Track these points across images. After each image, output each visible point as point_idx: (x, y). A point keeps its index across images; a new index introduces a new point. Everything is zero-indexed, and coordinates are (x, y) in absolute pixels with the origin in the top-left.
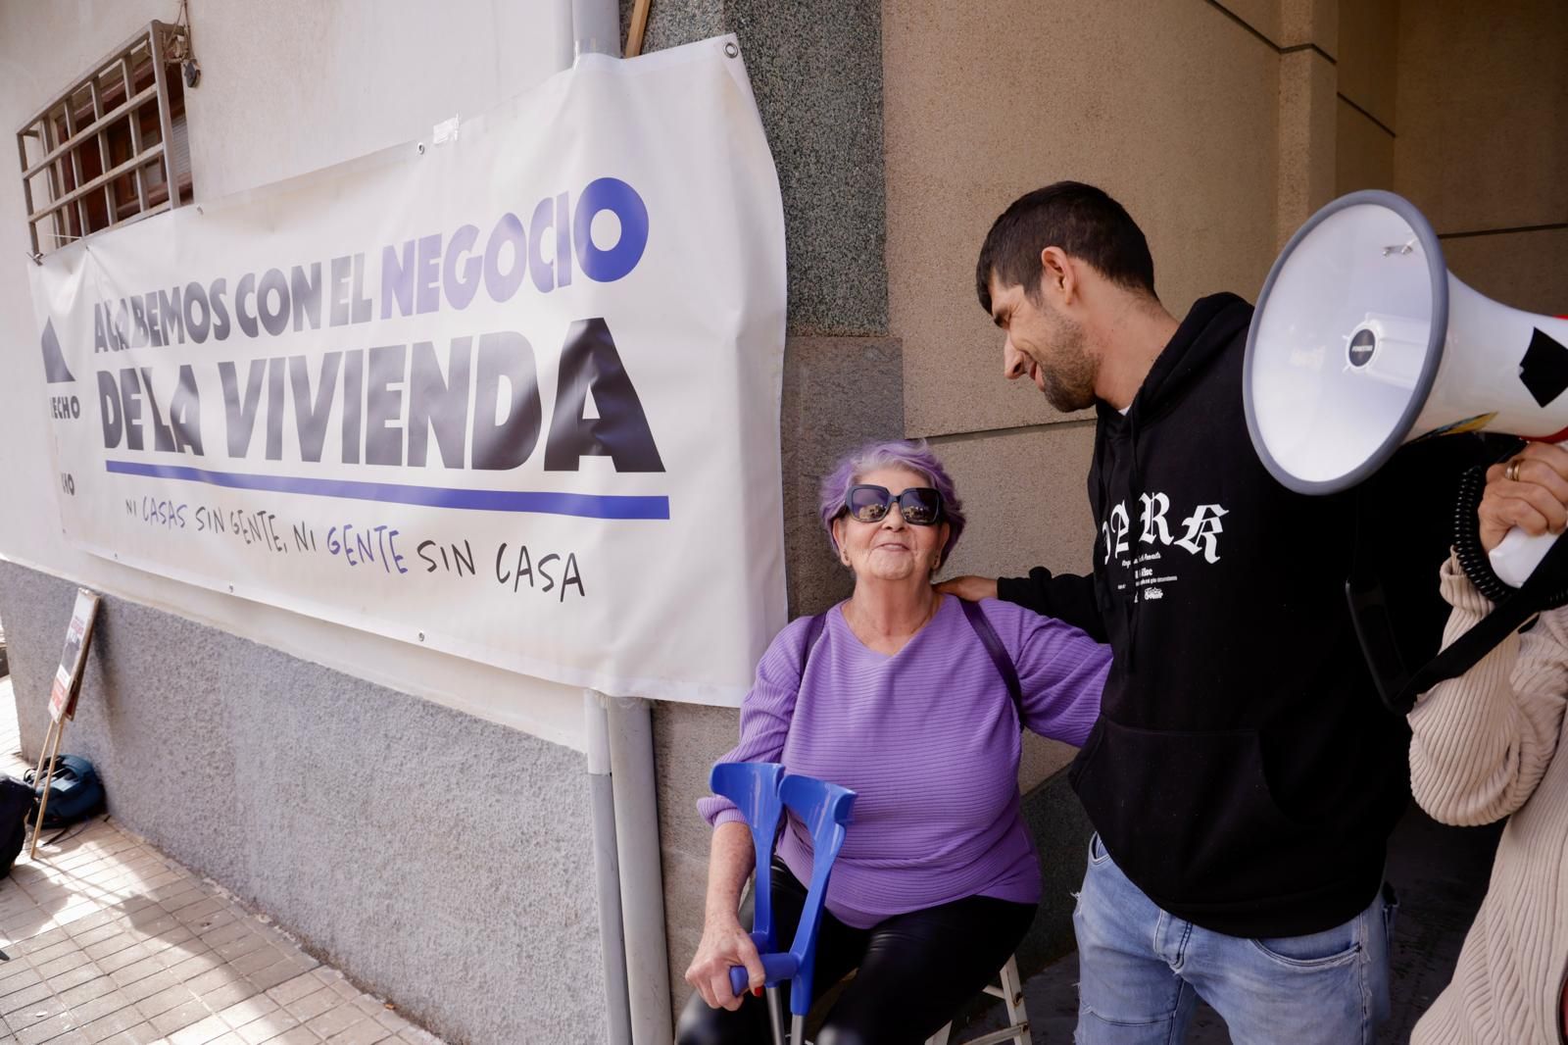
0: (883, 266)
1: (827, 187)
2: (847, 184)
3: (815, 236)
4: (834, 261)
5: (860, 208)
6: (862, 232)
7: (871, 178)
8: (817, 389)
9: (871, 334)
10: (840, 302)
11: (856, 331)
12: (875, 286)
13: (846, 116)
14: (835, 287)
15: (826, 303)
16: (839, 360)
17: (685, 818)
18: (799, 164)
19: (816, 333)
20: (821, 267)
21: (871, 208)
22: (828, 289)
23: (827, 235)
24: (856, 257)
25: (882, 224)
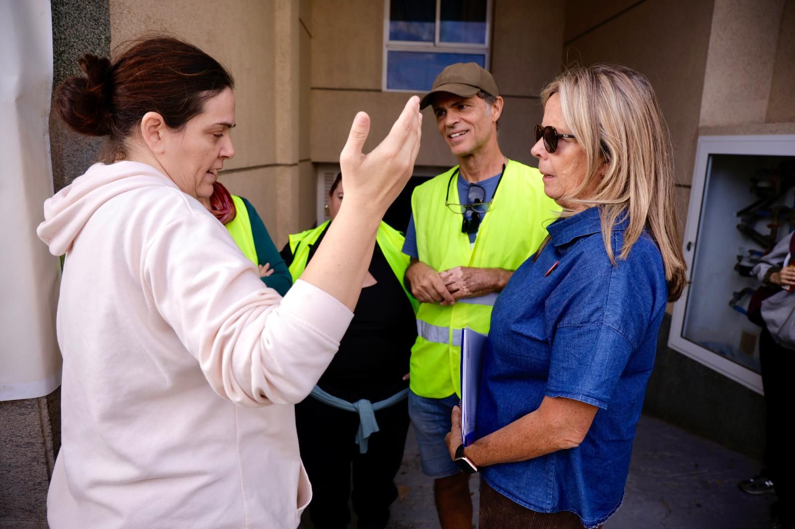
3: (66, 27)
4: (79, 50)
5: (94, 14)
6: (96, 31)
20: (71, 52)
21: (101, 16)
22: (76, 70)
23: (74, 29)
24: (93, 50)
25: (108, 29)
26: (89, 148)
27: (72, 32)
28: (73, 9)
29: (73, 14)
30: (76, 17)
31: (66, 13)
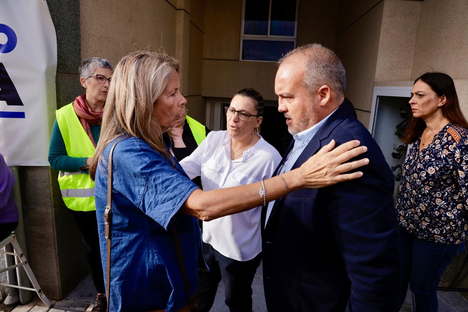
0: (80, 56)
1: (66, 35)
2: (71, 35)
4: (68, 55)
5: (74, 41)
6: (75, 48)
7: (77, 34)
8: (65, 87)
10: (70, 65)
12: (78, 62)
13: (71, 18)
14: (68, 61)
15: (66, 65)
16: (70, 80)
18: (59, 29)
19: (64, 73)
20: (65, 56)
24: (74, 54)
25: (79, 46)
26: (70, 87)
27: (66, 49)
31: (63, 44)
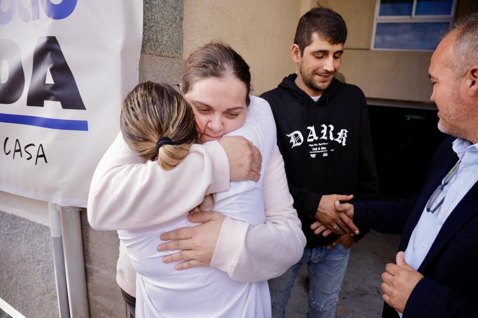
0: (182, 30)
3: (155, 13)
4: (163, 25)
5: (174, 4)
6: (174, 14)
9: (176, 57)
10: (164, 43)
11: (170, 56)
12: (178, 38)
14: (163, 36)
15: (159, 42)
16: (163, 67)
17: (95, 254)
19: (155, 54)
20: (158, 26)
21: (178, 5)
22: (160, 36)
23: (160, 13)
24: (171, 25)
25: (182, 13)
26: (163, 79)
27: (159, 15)
28: (161, 2)
29: (161, 5)
30: (162, 7)
31: (156, 5)
